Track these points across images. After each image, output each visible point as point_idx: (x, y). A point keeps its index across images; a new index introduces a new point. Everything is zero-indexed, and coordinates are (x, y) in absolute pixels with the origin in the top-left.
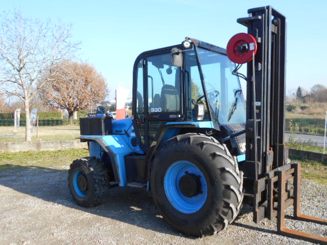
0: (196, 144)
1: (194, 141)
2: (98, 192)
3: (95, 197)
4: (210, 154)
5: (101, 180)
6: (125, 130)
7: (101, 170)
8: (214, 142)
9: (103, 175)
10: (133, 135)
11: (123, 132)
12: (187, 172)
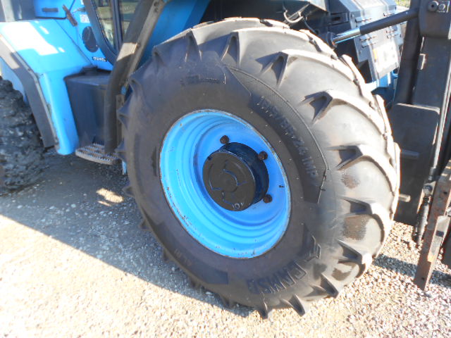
0: (259, 60)
1: (251, 46)
2: (11, 166)
3: (6, 177)
4: (307, 97)
5: (14, 137)
6: (64, 8)
7: (11, 112)
8: (319, 50)
9: (20, 125)
10: (84, 20)
11: (62, 14)
12: (225, 139)
